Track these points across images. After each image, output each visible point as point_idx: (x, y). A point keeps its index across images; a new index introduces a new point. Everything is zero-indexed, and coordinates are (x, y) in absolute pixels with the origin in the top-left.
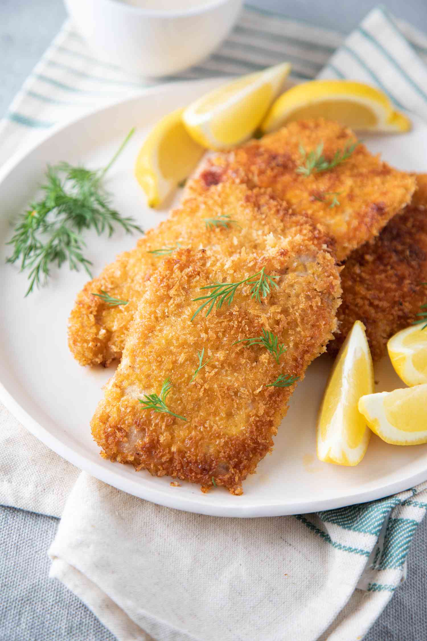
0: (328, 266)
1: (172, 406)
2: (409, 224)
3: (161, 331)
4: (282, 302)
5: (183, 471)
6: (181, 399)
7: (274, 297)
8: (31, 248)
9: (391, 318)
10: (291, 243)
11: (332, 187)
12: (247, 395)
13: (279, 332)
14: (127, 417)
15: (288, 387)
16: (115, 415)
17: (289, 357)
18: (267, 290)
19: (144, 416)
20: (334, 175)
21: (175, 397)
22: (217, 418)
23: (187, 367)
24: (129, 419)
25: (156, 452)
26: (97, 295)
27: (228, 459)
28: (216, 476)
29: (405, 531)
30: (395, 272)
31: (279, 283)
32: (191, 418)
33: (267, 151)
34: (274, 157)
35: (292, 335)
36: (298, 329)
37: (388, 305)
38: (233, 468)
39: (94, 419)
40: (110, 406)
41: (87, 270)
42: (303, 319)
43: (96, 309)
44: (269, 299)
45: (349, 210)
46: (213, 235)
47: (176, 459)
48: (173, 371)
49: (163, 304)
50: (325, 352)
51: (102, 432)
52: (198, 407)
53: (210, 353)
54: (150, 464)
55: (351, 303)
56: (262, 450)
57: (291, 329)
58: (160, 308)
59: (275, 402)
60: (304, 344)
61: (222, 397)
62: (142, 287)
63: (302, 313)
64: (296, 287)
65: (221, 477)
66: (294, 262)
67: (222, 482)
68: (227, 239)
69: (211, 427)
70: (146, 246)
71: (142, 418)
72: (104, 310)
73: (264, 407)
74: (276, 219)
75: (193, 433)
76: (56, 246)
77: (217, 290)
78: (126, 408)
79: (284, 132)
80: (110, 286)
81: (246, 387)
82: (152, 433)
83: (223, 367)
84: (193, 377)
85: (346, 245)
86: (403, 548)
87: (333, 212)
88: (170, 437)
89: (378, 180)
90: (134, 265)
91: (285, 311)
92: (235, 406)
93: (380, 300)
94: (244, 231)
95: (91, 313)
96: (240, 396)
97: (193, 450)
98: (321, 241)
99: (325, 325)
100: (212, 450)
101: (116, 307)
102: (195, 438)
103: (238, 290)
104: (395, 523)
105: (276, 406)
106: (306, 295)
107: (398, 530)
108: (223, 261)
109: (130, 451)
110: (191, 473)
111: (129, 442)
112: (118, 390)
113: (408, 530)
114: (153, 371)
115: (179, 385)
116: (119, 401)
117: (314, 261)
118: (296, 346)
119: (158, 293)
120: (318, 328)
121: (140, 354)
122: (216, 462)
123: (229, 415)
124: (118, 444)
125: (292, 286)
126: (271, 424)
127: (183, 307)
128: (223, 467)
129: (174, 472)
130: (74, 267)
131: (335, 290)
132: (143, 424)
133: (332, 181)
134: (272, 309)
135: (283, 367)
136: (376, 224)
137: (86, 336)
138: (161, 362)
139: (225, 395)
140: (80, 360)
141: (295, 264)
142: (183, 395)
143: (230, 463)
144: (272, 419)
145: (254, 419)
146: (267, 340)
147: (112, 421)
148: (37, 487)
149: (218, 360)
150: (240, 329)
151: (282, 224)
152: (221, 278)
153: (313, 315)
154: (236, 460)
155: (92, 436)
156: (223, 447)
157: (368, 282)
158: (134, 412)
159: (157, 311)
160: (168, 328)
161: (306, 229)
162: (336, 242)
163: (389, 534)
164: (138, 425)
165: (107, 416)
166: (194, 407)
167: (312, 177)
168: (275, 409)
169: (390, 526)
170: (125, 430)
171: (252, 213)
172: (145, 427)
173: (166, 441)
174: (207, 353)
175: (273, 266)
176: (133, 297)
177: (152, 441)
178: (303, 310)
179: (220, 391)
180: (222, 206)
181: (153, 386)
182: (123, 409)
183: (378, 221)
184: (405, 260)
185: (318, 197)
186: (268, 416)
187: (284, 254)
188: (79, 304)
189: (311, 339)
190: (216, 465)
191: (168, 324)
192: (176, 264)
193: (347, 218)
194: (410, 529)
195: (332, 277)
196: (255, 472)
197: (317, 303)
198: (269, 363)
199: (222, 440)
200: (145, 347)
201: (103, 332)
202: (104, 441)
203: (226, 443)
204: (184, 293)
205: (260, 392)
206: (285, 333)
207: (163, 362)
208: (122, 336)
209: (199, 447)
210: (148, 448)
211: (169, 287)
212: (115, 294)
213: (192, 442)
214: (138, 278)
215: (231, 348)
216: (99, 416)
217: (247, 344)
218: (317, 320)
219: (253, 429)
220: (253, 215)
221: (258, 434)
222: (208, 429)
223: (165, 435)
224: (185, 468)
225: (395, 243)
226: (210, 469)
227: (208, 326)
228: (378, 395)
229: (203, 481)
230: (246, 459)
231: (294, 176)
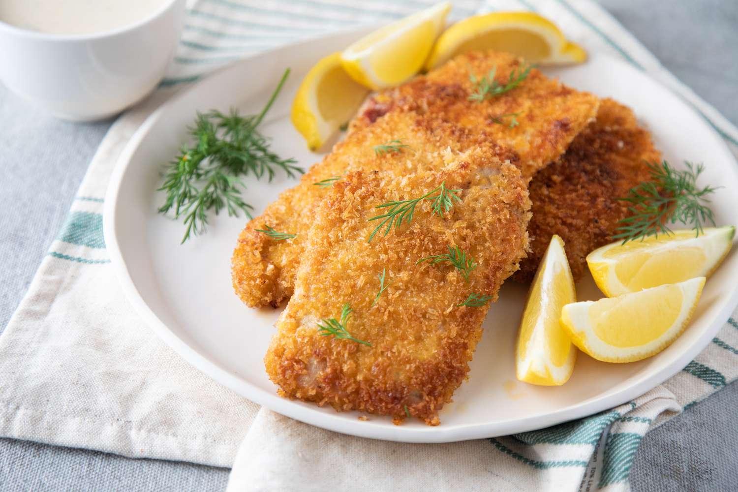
0: (514, 177)
1: (354, 332)
2: (597, 145)
3: (336, 255)
4: (467, 217)
5: (372, 402)
6: (364, 325)
7: (457, 212)
8: (185, 195)
9: (587, 236)
10: (471, 156)
11: (510, 110)
12: (437, 317)
13: (466, 248)
14: (305, 348)
15: (481, 306)
16: (291, 346)
17: (479, 275)
18: (449, 205)
19: (323, 345)
20: (510, 99)
21: (356, 323)
22: (406, 342)
23: (368, 290)
24: (307, 350)
25: (339, 383)
26: (262, 231)
27: (421, 386)
28: (409, 405)
29: (628, 444)
30: (587, 191)
31: (462, 197)
32: (377, 344)
33: (434, 84)
34: (443, 88)
35: (481, 251)
36: (487, 244)
37: (582, 223)
38: (428, 395)
39: (268, 355)
40: (286, 338)
41: (248, 214)
42: (491, 234)
43: (262, 245)
44: (452, 214)
45: (530, 130)
46: (384, 161)
47: (363, 389)
48: (352, 296)
49: (335, 229)
50: (518, 270)
51: (278, 366)
52: (383, 333)
53: (391, 274)
54: (334, 397)
55: (542, 223)
56: (458, 375)
57: (479, 245)
58: (332, 232)
59: (468, 323)
60: (495, 260)
61: (409, 320)
62: (310, 220)
63: (490, 228)
64: (481, 200)
65: (414, 406)
66: (476, 175)
67: (415, 411)
68: (400, 164)
69: (399, 352)
70: (311, 180)
71: (322, 347)
72: (270, 245)
73: (456, 328)
74: (452, 140)
75: (380, 359)
76: (213, 193)
77: (394, 209)
78: (303, 338)
79: (452, 64)
80: (275, 222)
81: (434, 308)
82: (333, 362)
83: (407, 288)
84: (375, 300)
85: (531, 163)
86: (625, 461)
87: (513, 133)
88: (354, 365)
89: (559, 100)
90: (300, 200)
91: (471, 226)
92: (425, 329)
93: (573, 218)
94: (418, 155)
95: (257, 249)
96: (429, 318)
97: (381, 377)
98: (503, 157)
99: (516, 238)
100: (402, 377)
101: (283, 241)
102: (383, 364)
103: (417, 208)
104: (615, 438)
105: (469, 327)
106: (492, 207)
107: (618, 444)
108: (399, 179)
109: (311, 385)
110: (381, 404)
111: (308, 374)
112: (293, 320)
113: (630, 443)
114: (330, 297)
115: (360, 311)
116: (294, 333)
117: (498, 174)
118: (486, 262)
119: (330, 217)
120: (509, 243)
121: (315, 281)
122: (408, 389)
123: (419, 339)
124: (297, 377)
125: (477, 200)
126: (465, 346)
127: (358, 230)
128: (416, 396)
129: (362, 404)
130: (234, 213)
131: (524, 201)
132: (323, 354)
133: (508, 105)
134: (457, 224)
135: (473, 286)
136: (561, 140)
137: (252, 273)
138: (338, 288)
139: (412, 317)
140: (247, 300)
141: (478, 177)
142: (365, 320)
143: (423, 390)
144: (466, 341)
145: (447, 341)
146: (453, 257)
147: (288, 354)
148: (206, 438)
149: (402, 281)
150: (423, 248)
151: (459, 145)
152: (398, 197)
153: (502, 229)
154: (430, 386)
155: (267, 374)
156: (414, 372)
157: (557, 201)
158: (312, 342)
159: (330, 236)
160: (343, 252)
161: (485, 146)
162: (519, 159)
163: (609, 449)
164: (318, 355)
165: (282, 350)
166: (378, 332)
167: (485, 103)
168: (468, 331)
169: (609, 441)
170: (303, 362)
171: (425, 136)
172: (325, 356)
173: (350, 370)
174: (389, 274)
175: (453, 180)
176: (301, 230)
177: (334, 371)
178: (491, 224)
179: (406, 314)
180: (391, 134)
181: (331, 313)
182: (299, 340)
183: (563, 138)
184: (596, 180)
185: (495, 120)
186: (462, 338)
187: (464, 166)
188: (242, 242)
189: (502, 255)
190: (408, 392)
191: (343, 248)
192: (346, 186)
193: (529, 138)
194: (632, 442)
195: (519, 188)
196: (452, 401)
197: (505, 215)
198: (458, 282)
199: (412, 365)
200: (319, 274)
201: (271, 267)
202: (280, 377)
203: (417, 368)
204: (358, 215)
205: (450, 312)
206: (472, 249)
207: (340, 288)
208: (293, 270)
209: (388, 374)
210: (330, 379)
211: (341, 211)
212: (280, 229)
213: (379, 369)
214: (306, 211)
215: (415, 268)
216: (273, 350)
217: (432, 263)
218: (508, 234)
219: (446, 352)
220: (426, 138)
221: (452, 357)
222: (397, 354)
223: (348, 363)
224: (373, 398)
225: (582, 164)
226: (402, 398)
227: (387, 246)
228: (582, 303)
229: (395, 411)
230: (441, 385)
231: (466, 103)
